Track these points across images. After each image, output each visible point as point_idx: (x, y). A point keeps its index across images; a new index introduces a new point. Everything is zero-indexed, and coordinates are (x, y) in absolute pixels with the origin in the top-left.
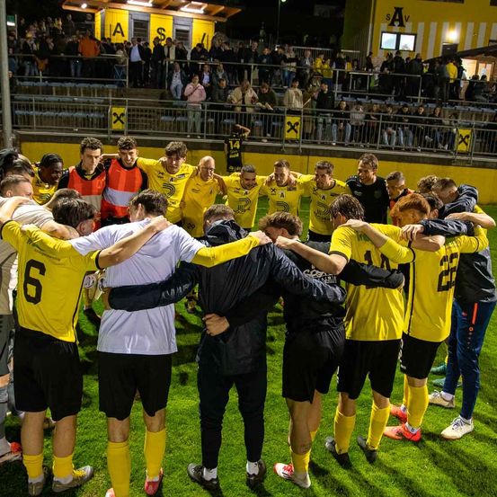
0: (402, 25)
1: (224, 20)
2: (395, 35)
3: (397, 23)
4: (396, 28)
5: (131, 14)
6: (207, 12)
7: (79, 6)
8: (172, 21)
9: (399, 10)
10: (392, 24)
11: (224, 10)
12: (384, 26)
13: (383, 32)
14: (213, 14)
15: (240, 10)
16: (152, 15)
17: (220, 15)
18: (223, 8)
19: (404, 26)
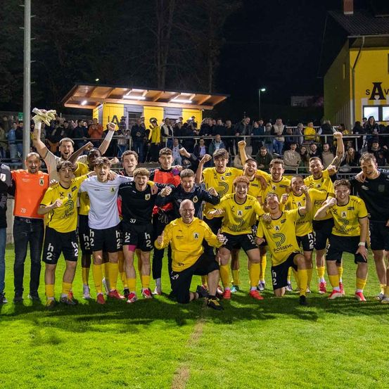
0: (382, 98)
1: (211, 108)
2: (377, 108)
3: (377, 97)
4: (377, 101)
5: (126, 107)
6: (195, 102)
7: (78, 103)
8: (163, 112)
9: (377, 85)
10: (372, 98)
11: (210, 99)
12: (365, 100)
13: (364, 106)
14: (201, 103)
15: (225, 98)
16: (145, 107)
17: (207, 103)
18: (210, 96)
19: (384, 99)
